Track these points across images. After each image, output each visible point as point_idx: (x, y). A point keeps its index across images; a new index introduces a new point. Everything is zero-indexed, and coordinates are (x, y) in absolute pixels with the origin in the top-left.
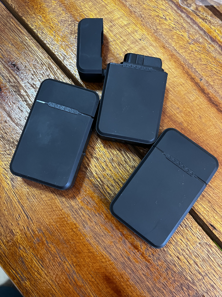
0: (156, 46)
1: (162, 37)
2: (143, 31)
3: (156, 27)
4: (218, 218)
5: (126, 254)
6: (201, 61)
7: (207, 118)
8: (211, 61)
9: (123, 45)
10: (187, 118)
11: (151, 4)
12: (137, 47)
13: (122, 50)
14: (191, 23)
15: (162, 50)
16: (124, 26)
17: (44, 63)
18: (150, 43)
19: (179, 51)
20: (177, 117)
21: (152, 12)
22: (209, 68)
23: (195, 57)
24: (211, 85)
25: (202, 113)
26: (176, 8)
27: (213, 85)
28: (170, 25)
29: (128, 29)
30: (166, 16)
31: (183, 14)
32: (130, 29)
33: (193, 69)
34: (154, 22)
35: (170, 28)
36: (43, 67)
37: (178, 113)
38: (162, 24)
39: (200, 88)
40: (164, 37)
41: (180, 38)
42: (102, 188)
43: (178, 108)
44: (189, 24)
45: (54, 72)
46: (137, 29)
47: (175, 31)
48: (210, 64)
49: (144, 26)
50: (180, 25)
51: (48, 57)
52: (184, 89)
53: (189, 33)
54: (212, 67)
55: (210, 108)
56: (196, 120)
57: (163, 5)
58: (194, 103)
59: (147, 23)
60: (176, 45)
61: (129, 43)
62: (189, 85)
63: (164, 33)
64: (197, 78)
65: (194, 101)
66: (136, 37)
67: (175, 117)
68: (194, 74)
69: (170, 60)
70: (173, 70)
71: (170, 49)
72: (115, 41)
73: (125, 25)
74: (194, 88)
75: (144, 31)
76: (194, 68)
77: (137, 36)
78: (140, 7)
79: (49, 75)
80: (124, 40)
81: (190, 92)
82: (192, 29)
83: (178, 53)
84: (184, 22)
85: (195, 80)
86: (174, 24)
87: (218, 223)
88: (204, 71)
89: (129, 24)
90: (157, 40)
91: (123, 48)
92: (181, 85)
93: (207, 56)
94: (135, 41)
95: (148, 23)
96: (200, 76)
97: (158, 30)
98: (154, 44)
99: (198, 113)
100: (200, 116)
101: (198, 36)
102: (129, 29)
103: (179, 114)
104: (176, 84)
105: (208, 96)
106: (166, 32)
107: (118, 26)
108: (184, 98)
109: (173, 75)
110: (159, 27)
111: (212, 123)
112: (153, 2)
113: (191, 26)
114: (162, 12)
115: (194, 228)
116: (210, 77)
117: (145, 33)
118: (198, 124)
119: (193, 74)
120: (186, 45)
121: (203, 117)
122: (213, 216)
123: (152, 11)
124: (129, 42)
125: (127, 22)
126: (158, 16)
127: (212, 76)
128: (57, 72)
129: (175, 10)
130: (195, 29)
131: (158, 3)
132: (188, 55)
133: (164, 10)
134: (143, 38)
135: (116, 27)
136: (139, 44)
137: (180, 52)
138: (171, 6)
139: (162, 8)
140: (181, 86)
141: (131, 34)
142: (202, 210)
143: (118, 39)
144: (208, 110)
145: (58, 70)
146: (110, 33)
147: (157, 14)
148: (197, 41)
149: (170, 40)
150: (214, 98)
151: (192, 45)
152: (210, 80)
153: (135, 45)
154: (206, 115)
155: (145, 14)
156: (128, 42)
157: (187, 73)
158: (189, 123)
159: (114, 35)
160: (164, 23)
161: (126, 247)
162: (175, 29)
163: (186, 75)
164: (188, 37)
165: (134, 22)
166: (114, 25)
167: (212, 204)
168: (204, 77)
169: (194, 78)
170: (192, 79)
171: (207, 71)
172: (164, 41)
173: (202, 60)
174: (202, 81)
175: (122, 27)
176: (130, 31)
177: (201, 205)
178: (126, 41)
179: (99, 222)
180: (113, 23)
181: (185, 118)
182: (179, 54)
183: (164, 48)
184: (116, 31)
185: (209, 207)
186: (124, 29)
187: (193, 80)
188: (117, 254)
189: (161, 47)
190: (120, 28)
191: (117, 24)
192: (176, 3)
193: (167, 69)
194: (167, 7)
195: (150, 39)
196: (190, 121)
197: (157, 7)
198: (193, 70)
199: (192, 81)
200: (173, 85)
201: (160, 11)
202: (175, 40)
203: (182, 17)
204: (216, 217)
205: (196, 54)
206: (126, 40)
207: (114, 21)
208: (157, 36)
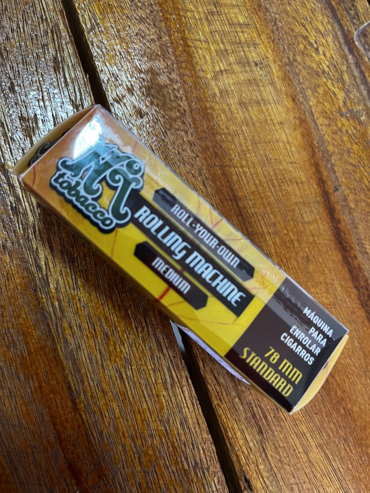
0: (281, 90)
1: (298, 78)
2: (267, 51)
3: (295, 55)
4: (264, 470)
5: (49, 481)
6: (348, 156)
7: (319, 265)
8: (366, 164)
9: (221, 58)
10: (283, 252)
11: (300, 11)
12: (245, 74)
13: (214, 67)
14: (358, 80)
15: (288, 103)
16: (237, 24)
17: (46, 19)
18: (272, 80)
19: (317, 119)
20: (266, 241)
21: (297, 24)
22: (358, 175)
23: (341, 143)
24: (350, 208)
25: (313, 253)
26: (342, 40)
27: (354, 209)
28: (320, 63)
29: (241, 34)
30: (321, 45)
31: (350, 57)
32: (246, 35)
33: (330, 163)
34: (294, 44)
35: (319, 70)
36: (41, 26)
37: (270, 234)
38: (307, 55)
39: (329, 203)
40: (301, 80)
41: (329, 96)
42: (57, 325)
43: (274, 225)
44: (355, 79)
45: (59, 44)
46: (258, 41)
47: (325, 80)
48: (362, 169)
49: (273, 43)
50: (337, 74)
51: (61, 12)
52: (298, 193)
53: (347, 95)
54: (363, 176)
55: (332, 249)
56: (297, 261)
57: (322, 23)
58: (307, 228)
59: (281, 40)
60: (317, 106)
61: (232, 61)
62: (312, 189)
63: (304, 73)
64: (329, 183)
65: (308, 223)
66: (250, 55)
67: (261, 240)
68: (328, 173)
69: (295, 129)
70: (293, 149)
71: (303, 107)
72: (208, 43)
73: (240, 25)
74: (318, 199)
75: (270, 51)
76: (332, 163)
77: (253, 56)
78: (279, 6)
79: (47, 45)
80: (226, 50)
81: (308, 203)
82: (355, 90)
83: (315, 122)
84: (347, 72)
85: (326, 185)
86: (328, 67)
87: (261, 479)
88: (346, 175)
89: (246, 25)
90: (286, 78)
91: (218, 63)
92: (297, 183)
93: (363, 152)
94: (246, 60)
95: (283, 41)
96: (336, 182)
97: (295, 63)
98: (279, 84)
99: (307, 249)
100: (308, 257)
101: (361, 108)
102: (244, 35)
103: (272, 236)
104: (289, 177)
105: (337, 225)
106: (308, 73)
107: (225, 19)
108: (293, 211)
109: (290, 157)
110: (299, 59)
111: (325, 279)
112: (306, 9)
113: (357, 85)
114: (315, 35)
115: (210, 473)
116: (353, 191)
117: (269, 56)
118: (298, 271)
119: (326, 173)
120: (334, 113)
121: (314, 261)
122: (257, 461)
123: (299, 25)
124: (234, 57)
125: (246, 21)
126: (306, 38)
127: (357, 192)
128: (65, 47)
129: (339, 42)
130: (361, 94)
131: (314, 15)
132: (331, 135)
133: (321, 32)
134: (262, 63)
135: (220, 19)
136: (251, 71)
137: (320, 121)
138: (336, 33)
139: (318, 27)
140: (295, 185)
141: (243, 45)
142: (241, 442)
143: (215, 42)
144: (327, 251)
145: (69, 46)
146: (205, 24)
147: (305, 33)
148: (356, 117)
149: (309, 92)
150: (345, 234)
151: (344, 120)
152: (351, 197)
153: (243, 69)
154: (320, 260)
155: (284, 23)
156: (232, 56)
157: (317, 166)
158: (282, 262)
159: (211, 32)
160: (312, 56)
161: (55, 467)
162: (326, 75)
163: (314, 169)
164: (344, 102)
165: (258, 27)
166: (220, 13)
167: (264, 437)
168: (343, 187)
169: (324, 181)
170: (321, 182)
171: (353, 178)
172: (298, 89)
173: (352, 155)
174: (337, 193)
175: (233, 24)
176: (243, 40)
177: (242, 432)
178: (228, 54)
179: (19, 394)
180: (218, 8)
181: (279, 248)
182: (315, 125)
183: (293, 100)
184: (217, 26)
185: (255, 442)
186: (234, 30)
187: (322, 185)
188: (30, 474)
189: (287, 96)
190: (227, 23)
191: (226, 14)
192: (346, 32)
193: (283, 142)
194: (328, 30)
195: (274, 71)
196: (286, 259)
197: (310, 22)
198: (329, 166)
199: (319, 185)
200: (282, 177)
201: (313, 30)
202: (318, 94)
203: (347, 61)
204: (261, 467)
205: (345, 139)
206: (229, 52)
207: (221, 5)
208: (289, 72)
